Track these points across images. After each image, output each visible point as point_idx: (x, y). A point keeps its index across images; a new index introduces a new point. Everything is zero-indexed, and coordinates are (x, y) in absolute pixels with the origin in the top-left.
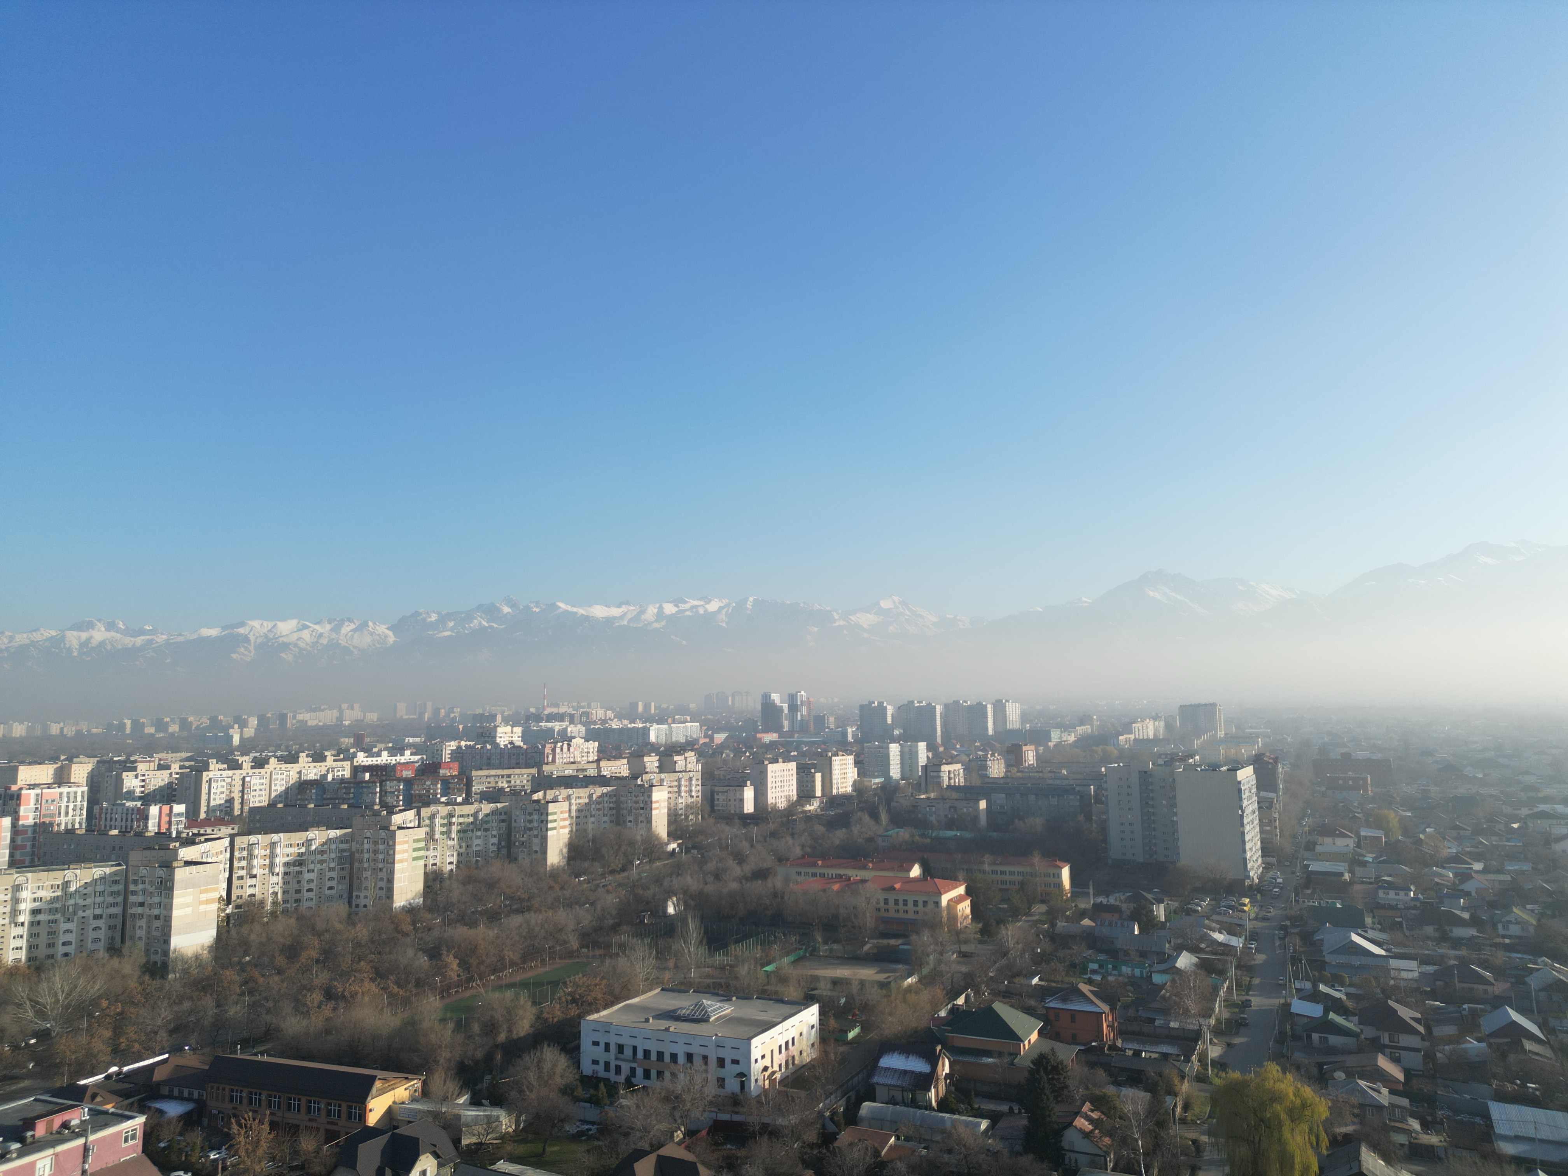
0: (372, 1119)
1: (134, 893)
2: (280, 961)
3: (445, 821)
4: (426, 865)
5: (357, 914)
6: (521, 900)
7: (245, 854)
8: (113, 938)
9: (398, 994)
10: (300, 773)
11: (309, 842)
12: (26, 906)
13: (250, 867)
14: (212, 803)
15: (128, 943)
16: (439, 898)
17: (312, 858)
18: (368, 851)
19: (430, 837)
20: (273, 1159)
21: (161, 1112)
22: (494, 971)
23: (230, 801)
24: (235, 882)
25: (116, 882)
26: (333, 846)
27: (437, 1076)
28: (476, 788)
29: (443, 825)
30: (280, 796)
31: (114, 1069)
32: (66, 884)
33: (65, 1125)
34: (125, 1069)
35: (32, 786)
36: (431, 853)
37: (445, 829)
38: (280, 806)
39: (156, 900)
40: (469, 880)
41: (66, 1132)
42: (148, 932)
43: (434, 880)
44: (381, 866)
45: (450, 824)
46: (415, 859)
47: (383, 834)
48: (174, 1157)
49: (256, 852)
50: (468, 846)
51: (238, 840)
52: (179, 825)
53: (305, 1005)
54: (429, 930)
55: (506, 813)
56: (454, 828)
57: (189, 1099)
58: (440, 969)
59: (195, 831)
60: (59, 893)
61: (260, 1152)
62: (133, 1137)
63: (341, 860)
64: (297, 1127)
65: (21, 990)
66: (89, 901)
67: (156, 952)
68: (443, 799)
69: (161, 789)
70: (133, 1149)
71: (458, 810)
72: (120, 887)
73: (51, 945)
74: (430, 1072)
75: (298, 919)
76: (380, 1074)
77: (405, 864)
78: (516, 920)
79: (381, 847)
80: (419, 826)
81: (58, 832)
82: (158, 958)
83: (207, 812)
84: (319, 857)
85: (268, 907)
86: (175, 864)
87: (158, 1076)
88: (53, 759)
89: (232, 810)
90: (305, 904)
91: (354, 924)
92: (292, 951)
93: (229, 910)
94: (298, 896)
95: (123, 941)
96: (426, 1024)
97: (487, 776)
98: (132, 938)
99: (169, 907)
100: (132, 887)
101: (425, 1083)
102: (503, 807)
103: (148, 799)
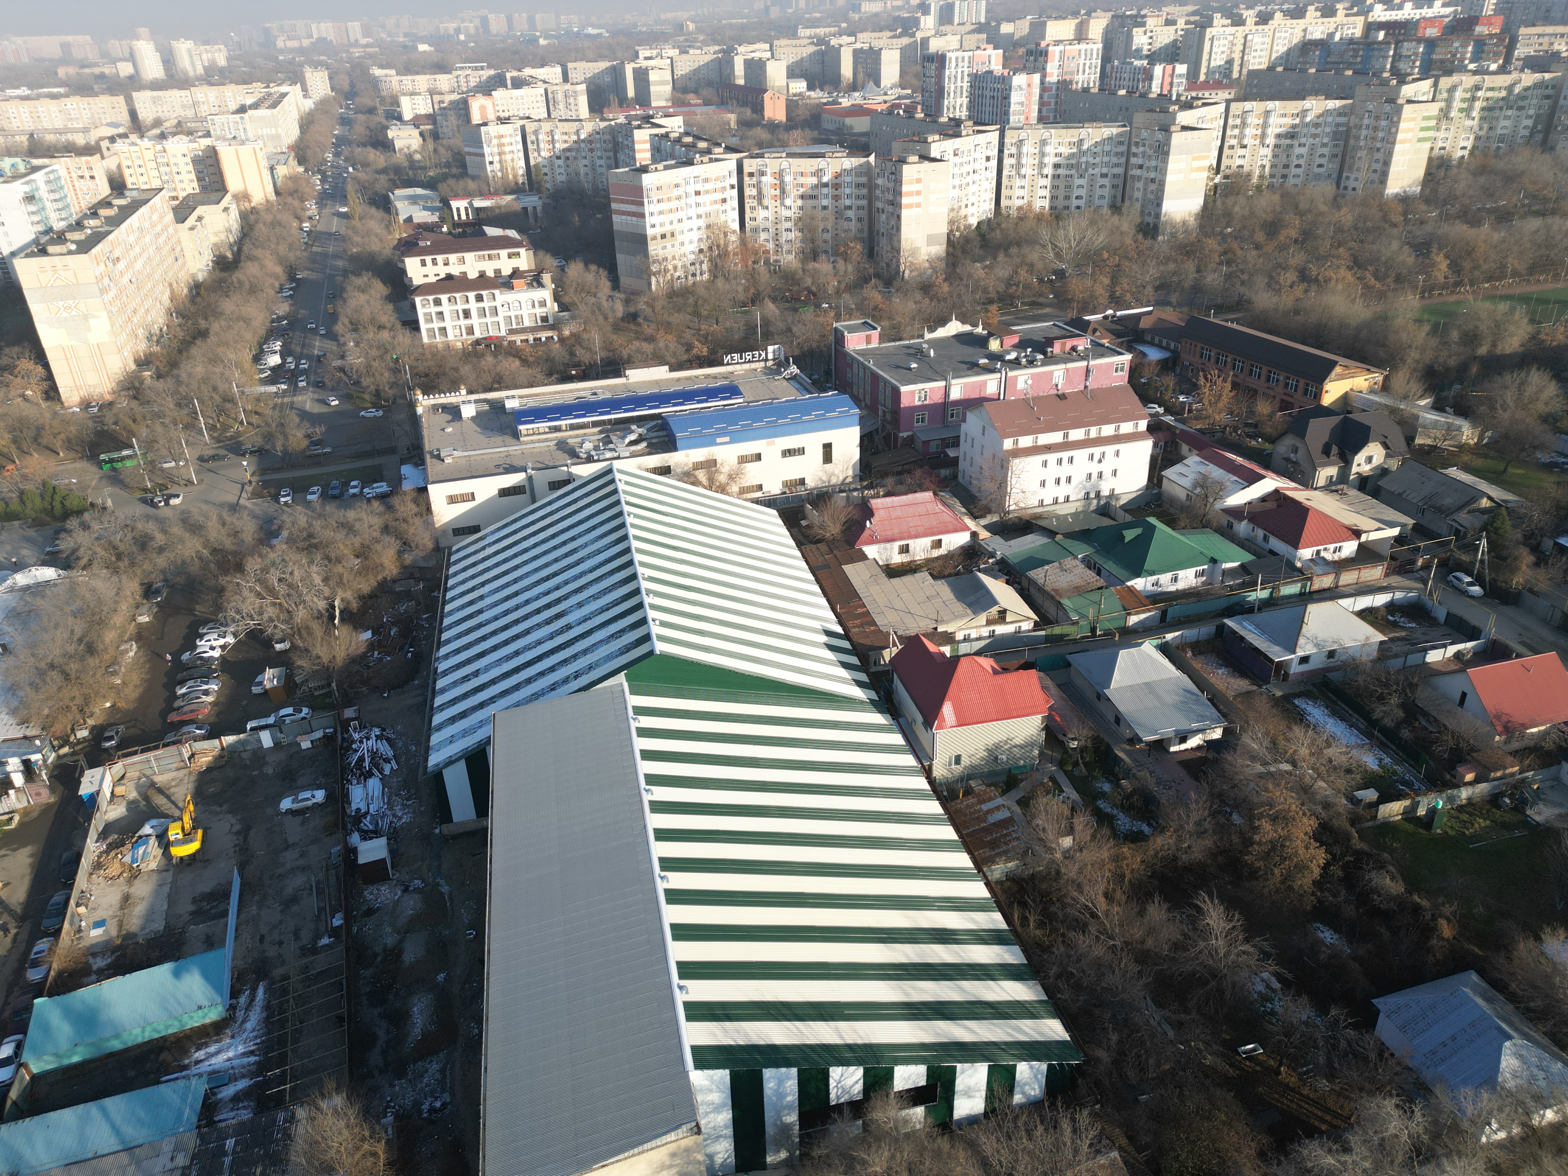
0: (1327, 400)
1: (1135, 155)
2: (1260, 237)
3: (1468, 95)
4: (1432, 149)
5: (1344, 196)
6: (1546, 200)
7: (1238, 121)
8: (1115, 197)
9: (1373, 287)
10: (1305, 30)
11: (1305, 112)
12: (1050, 160)
13: (1242, 136)
14: (1213, 64)
15: (1127, 203)
16: (1441, 189)
17: (1305, 130)
18: (1368, 127)
19: (1445, 114)
20: (1231, 413)
21: (1144, 355)
22: (1489, 279)
23: (1230, 62)
24: (1226, 152)
25: (1121, 143)
26: (1330, 119)
27: (1401, 374)
28: (1521, 51)
29: (1464, 100)
30: (1281, 57)
31: (1110, 312)
32: (1081, 142)
33: (1074, 349)
34: (1119, 313)
35: (1057, 43)
36: (1442, 134)
37: (1465, 105)
38: (1280, 69)
39: (1153, 163)
40: (1482, 170)
41: (1073, 354)
42: (1145, 194)
43: (1439, 167)
44: (1379, 145)
45: (1474, 99)
46: (1420, 140)
47: (1387, 108)
48: (1151, 392)
49: (1249, 121)
50: (1490, 128)
51: (1233, 105)
52: (1179, 88)
53: (1278, 282)
54: (1422, 223)
55: (1554, 87)
56: (1478, 105)
57: (1166, 349)
58: (1426, 268)
59: (1194, 94)
60: (1075, 150)
61: (1221, 405)
62: (1122, 369)
63: (1335, 135)
64: (1256, 392)
65: (1045, 234)
66: (1098, 160)
67: (1149, 214)
68: (1472, 67)
69: (1167, 47)
70: (1121, 379)
71: (1489, 81)
72: (1123, 148)
73: (1067, 198)
74: (1394, 368)
75: (1282, 196)
76: (1342, 360)
77: (1408, 145)
78: (1534, 224)
79: (1383, 123)
80: (1433, 101)
81: (1076, 91)
82: (1150, 220)
83: (1207, 74)
84: (1313, 130)
85: (1255, 180)
86: (1173, 128)
87: (1144, 324)
88: (1075, 14)
89: (1231, 72)
90: (1291, 181)
91: (1339, 208)
92: (1272, 228)
93: (1218, 179)
94: (1285, 171)
95: (1123, 201)
96: (1399, 322)
97: (1539, 36)
98: (1131, 198)
99: (1163, 172)
100: (1134, 149)
101: (1386, 378)
102: (1552, 79)
103: (1153, 58)
